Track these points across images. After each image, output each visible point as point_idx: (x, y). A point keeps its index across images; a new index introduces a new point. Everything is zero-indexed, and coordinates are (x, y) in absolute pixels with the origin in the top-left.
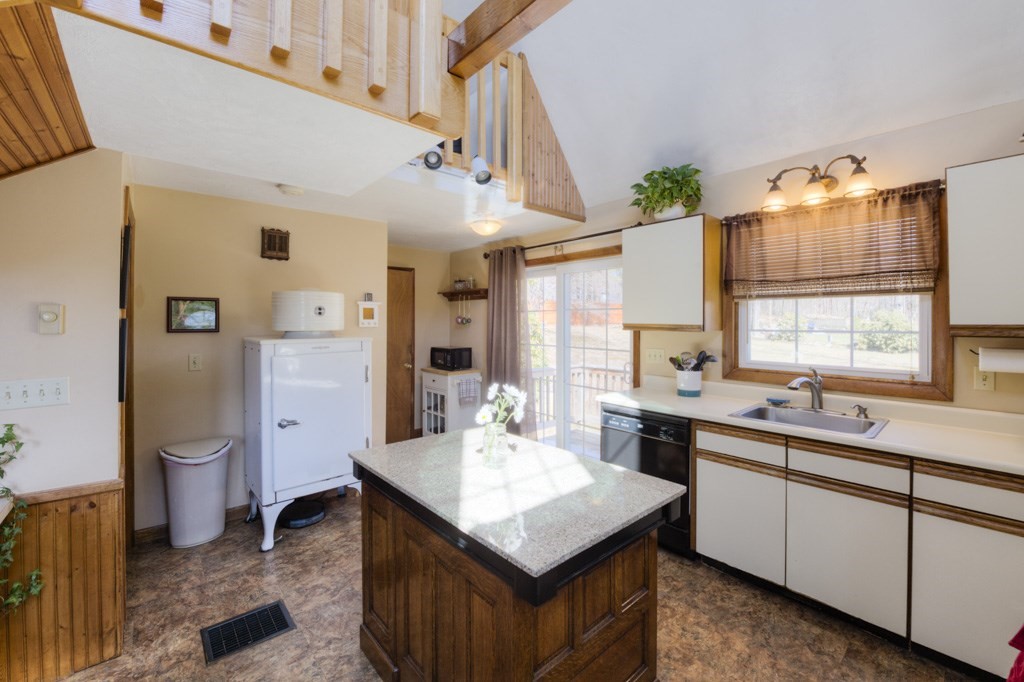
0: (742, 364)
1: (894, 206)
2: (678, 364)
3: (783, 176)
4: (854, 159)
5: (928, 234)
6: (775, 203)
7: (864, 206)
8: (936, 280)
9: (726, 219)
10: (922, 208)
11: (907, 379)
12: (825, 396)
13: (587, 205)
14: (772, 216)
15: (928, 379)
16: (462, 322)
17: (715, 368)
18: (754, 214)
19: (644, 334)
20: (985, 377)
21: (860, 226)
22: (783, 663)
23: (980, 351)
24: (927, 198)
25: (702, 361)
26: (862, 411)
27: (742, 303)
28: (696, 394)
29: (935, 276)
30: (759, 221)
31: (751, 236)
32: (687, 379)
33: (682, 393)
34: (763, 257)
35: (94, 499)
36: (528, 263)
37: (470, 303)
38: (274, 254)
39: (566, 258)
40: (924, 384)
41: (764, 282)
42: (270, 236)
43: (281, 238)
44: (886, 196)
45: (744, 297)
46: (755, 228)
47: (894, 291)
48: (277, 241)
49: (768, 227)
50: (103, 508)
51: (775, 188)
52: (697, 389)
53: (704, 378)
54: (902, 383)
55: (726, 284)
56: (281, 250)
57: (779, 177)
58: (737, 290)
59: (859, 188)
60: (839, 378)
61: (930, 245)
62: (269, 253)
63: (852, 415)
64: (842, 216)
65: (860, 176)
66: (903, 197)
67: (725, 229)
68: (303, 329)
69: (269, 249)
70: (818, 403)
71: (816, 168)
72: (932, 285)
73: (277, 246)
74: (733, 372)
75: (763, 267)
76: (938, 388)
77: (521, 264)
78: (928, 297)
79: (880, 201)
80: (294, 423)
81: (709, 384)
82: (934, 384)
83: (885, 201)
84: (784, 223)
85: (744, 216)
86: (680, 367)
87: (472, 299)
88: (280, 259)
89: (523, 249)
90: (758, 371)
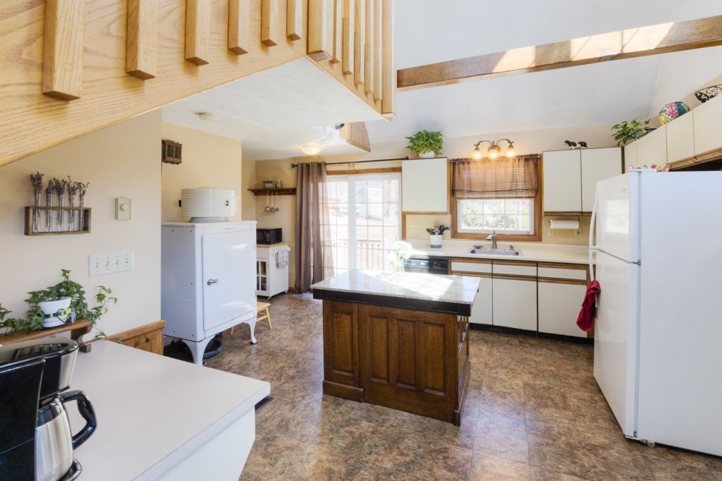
0: (459, 231)
1: (522, 162)
2: (432, 232)
3: (481, 143)
4: (509, 142)
5: (533, 175)
6: (477, 156)
7: (511, 161)
8: (536, 194)
9: (453, 160)
10: (531, 164)
11: (526, 234)
12: (498, 243)
13: (371, 142)
14: (475, 161)
15: (532, 233)
16: (270, 210)
17: (447, 233)
18: (466, 159)
19: (408, 217)
20: (551, 231)
21: (510, 170)
22: (502, 350)
23: (551, 221)
24: (534, 161)
25: (442, 230)
26: (512, 247)
27: (458, 200)
28: (439, 247)
29: (536, 191)
30: (468, 163)
31: (464, 169)
32: (436, 239)
33: (433, 247)
34: (470, 180)
35: (148, 336)
36: (328, 173)
37: (277, 197)
38: (171, 159)
39: (357, 172)
40: (532, 235)
41: (470, 191)
42: (169, 146)
43: (177, 147)
44: (519, 158)
45: (461, 198)
46: (466, 166)
47: (521, 198)
48: (174, 150)
49: (472, 165)
50: (153, 341)
51: (477, 149)
52: (439, 244)
53: (443, 239)
54: (524, 235)
55: (453, 191)
56: (176, 157)
57: (479, 144)
58: (458, 195)
59: (511, 154)
60: (501, 235)
61: (534, 180)
62: (168, 159)
63: (508, 250)
64: (503, 164)
65: (511, 149)
66: (525, 159)
67: (452, 165)
68: (211, 215)
69: (169, 156)
70: (495, 246)
71: (493, 142)
72: (534, 195)
73: (174, 154)
74: (455, 235)
75: (470, 184)
76: (536, 237)
77: (325, 173)
78: (532, 200)
79: (517, 160)
80: (215, 282)
81: (445, 241)
82: (535, 235)
83: (519, 160)
84: (480, 165)
85: (461, 159)
86: (433, 233)
87: (279, 194)
88: (172, 163)
89: (326, 164)
90: (467, 234)
